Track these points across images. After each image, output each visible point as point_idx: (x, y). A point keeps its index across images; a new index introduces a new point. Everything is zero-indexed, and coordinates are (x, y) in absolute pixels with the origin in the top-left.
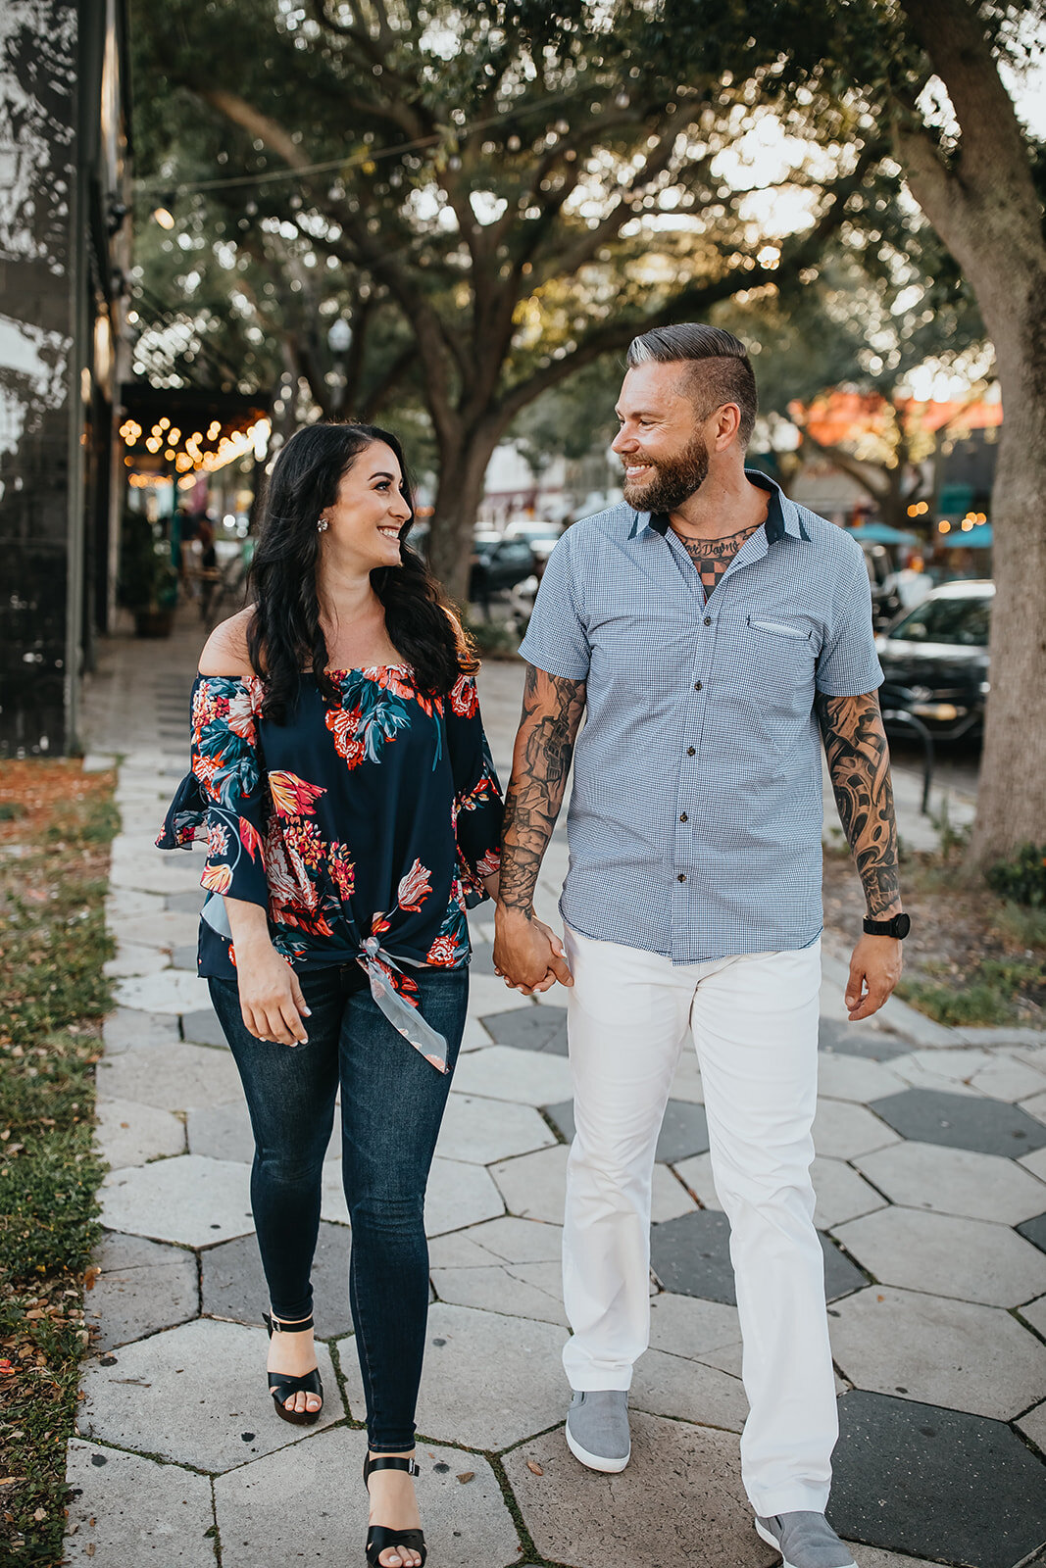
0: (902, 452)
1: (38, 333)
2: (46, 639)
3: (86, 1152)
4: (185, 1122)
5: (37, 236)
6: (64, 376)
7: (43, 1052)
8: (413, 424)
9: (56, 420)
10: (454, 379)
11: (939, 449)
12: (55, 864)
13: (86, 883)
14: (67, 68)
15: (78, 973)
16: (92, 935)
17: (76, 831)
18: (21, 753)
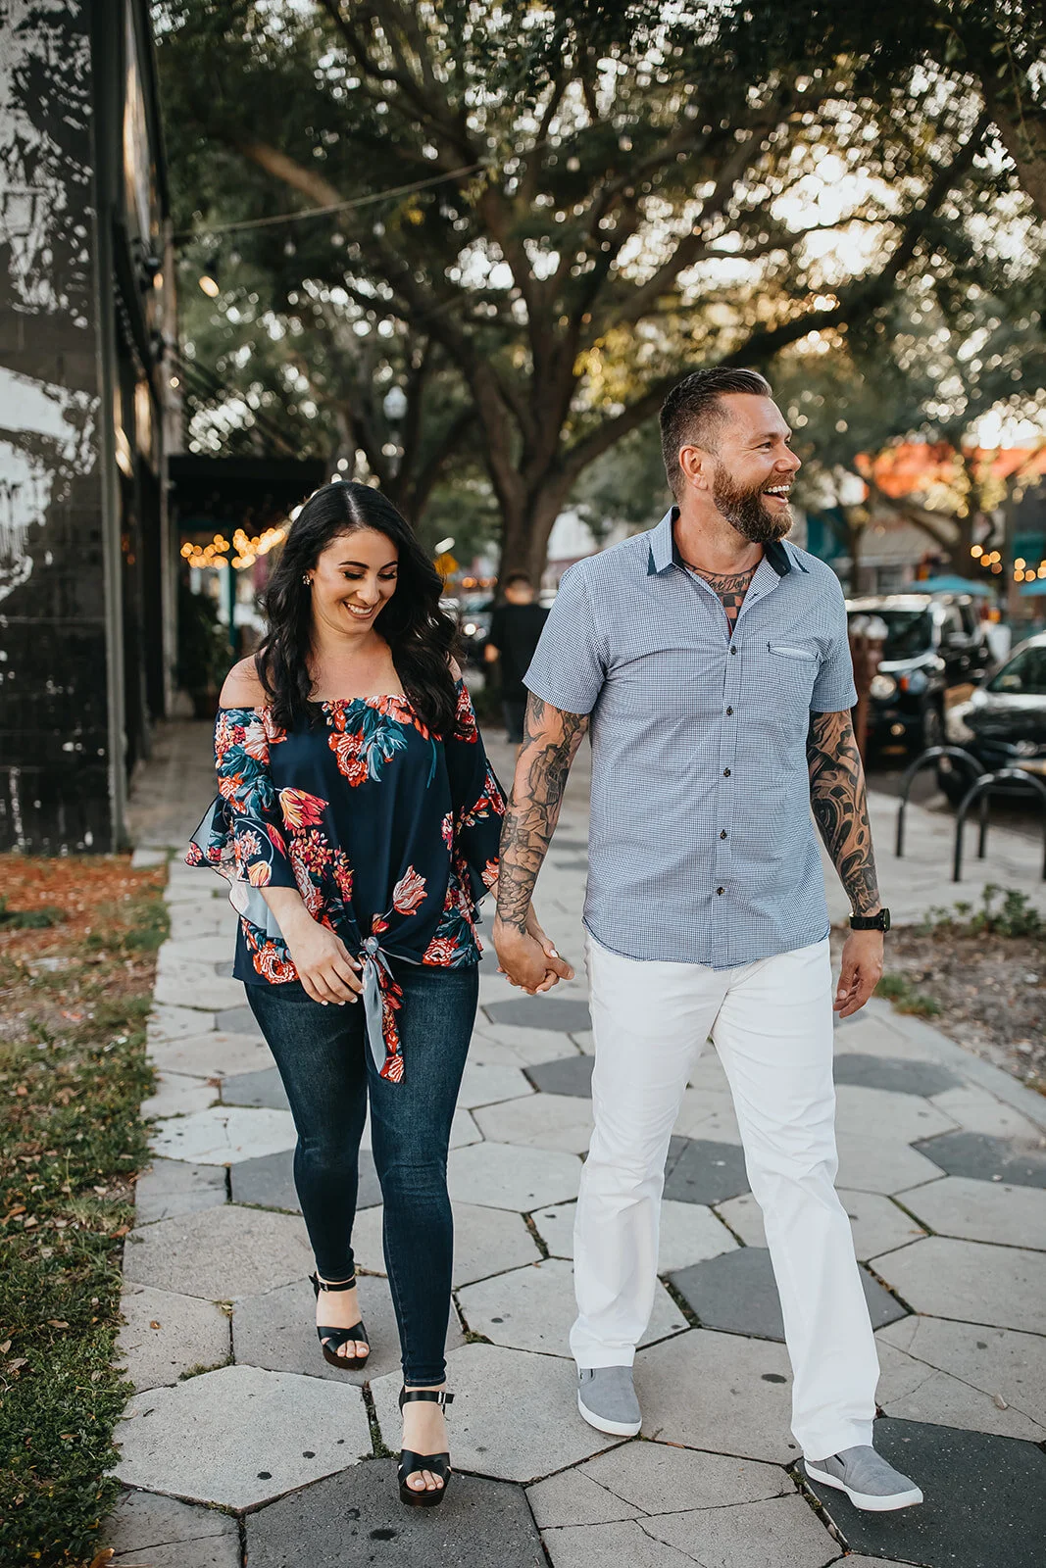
0: (973, 500)
1: (63, 393)
2: (85, 726)
3: (105, 1368)
4: (230, 1316)
5: (57, 287)
6: (93, 438)
7: (62, 1224)
8: (473, 493)
9: (86, 487)
10: (516, 441)
11: (1010, 496)
12: (93, 978)
13: (128, 998)
14: (82, 101)
15: (110, 1115)
16: (130, 1066)
17: (120, 939)
18: (64, 851)
